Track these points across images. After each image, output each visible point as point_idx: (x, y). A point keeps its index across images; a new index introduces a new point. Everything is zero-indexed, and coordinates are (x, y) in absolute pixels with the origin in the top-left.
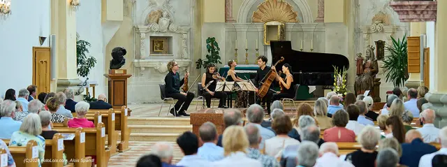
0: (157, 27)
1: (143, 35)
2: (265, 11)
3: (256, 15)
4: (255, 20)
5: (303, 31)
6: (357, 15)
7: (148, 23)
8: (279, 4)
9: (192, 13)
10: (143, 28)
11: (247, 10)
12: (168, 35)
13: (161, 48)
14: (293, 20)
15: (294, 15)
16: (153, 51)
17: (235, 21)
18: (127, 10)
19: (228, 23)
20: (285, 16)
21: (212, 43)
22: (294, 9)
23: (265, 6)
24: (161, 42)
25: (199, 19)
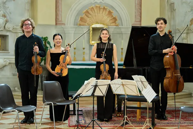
2: (90, 16)
3: (82, 19)
4: (82, 23)
5: (122, 34)
8: (102, 10)
14: (114, 24)
15: (115, 19)
17: (64, 24)
19: (58, 26)
21: (45, 41)
22: (115, 14)
23: (90, 12)
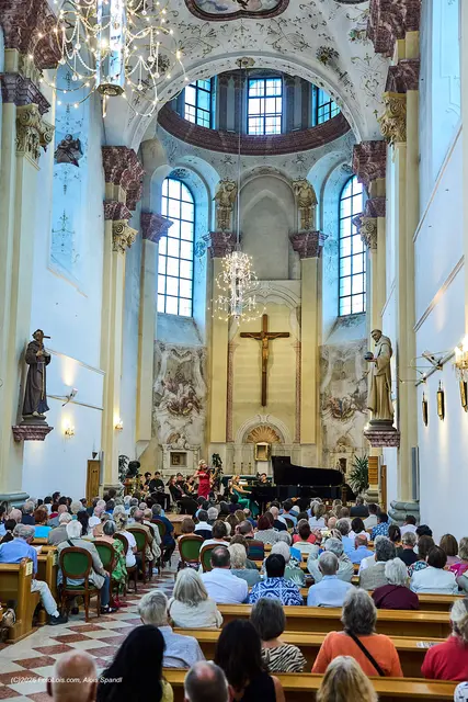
0: (175, 445)
1: (165, 451)
2: (256, 435)
3: (249, 437)
4: (249, 441)
6: (325, 439)
7: (169, 442)
8: (266, 429)
9: (201, 435)
10: (165, 446)
11: (243, 433)
12: (184, 451)
13: (178, 461)
14: (277, 442)
15: (278, 438)
16: (172, 463)
17: (234, 442)
18: (153, 431)
19: (228, 443)
20: (271, 438)
21: (216, 457)
22: (277, 433)
23: (256, 431)
24: (178, 457)
25: (207, 440)
